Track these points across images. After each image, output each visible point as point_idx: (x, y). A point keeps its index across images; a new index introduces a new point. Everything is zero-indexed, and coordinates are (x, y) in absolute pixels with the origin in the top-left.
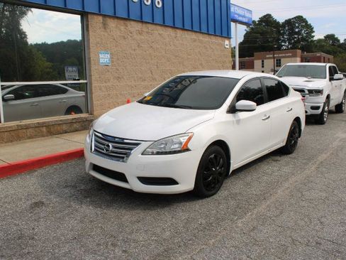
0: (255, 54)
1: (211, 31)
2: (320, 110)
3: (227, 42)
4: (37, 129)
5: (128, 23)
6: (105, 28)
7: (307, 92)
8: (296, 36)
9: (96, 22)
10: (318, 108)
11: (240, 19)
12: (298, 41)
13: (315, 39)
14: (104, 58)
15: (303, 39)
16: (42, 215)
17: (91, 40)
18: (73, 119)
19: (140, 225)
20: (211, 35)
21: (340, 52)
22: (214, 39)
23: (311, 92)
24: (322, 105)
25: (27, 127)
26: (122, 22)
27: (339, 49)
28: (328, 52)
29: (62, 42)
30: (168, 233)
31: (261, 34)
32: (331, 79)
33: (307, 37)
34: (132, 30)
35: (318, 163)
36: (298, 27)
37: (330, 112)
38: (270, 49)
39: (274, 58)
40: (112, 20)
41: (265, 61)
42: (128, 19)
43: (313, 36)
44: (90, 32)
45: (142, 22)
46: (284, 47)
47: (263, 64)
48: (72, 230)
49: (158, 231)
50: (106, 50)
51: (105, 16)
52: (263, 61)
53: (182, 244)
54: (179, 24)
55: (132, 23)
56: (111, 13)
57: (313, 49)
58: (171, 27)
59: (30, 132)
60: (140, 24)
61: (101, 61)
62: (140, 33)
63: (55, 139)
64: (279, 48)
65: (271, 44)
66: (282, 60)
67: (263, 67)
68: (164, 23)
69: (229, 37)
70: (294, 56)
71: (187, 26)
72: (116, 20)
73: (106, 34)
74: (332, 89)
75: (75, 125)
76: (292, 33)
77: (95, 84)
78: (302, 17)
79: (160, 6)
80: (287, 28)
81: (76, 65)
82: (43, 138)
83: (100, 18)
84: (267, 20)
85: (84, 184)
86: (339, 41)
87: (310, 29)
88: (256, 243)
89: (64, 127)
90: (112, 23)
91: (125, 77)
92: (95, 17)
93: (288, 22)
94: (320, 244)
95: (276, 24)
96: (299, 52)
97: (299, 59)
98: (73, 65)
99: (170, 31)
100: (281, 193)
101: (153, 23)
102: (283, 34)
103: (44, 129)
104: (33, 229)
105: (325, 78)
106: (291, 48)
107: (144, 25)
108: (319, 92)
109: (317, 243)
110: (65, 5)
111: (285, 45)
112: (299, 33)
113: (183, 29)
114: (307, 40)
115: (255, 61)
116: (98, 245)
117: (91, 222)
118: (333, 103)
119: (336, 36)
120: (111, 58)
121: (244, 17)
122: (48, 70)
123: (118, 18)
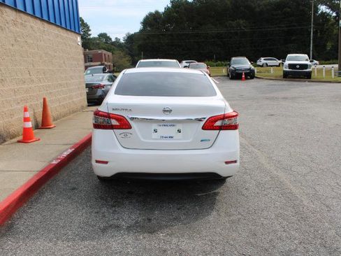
3: (79, 38)
13: (91, 37)
33: (84, 35)
55: (8, 10)
57: (91, 47)
68: (34, 13)
86: (110, 39)
87: (86, 27)
114: (85, 38)
119: (108, 35)
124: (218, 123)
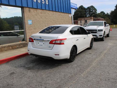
0: (78, 19)
1: (65, 12)
2: (102, 36)
3: (70, 15)
4: (8, 48)
5: (37, 10)
6: (30, 12)
7: (98, 31)
8: (91, 12)
9: (26, 10)
10: (101, 36)
11: (73, 7)
12: (92, 14)
13: (97, 13)
14: (30, 22)
15: (94, 13)
16: (14, 77)
17: (25, 16)
18: (20, 43)
19: (49, 78)
20: (65, 13)
21: (106, 17)
22: (66, 14)
23: (99, 30)
24: (103, 35)
25: (5, 47)
26: (35, 10)
27: (105, 16)
28: (102, 17)
29: (12, 17)
30: (59, 80)
31: (80, 12)
32: (105, 26)
33: (95, 12)
34: (39, 12)
35: (104, 53)
36: (92, 9)
37: (105, 37)
38: (83, 17)
39: (84, 20)
40: (32, 9)
41: (82, 21)
42: (37, 9)
43: (97, 12)
44: (25, 13)
45: (42, 9)
46: (88, 16)
47: (81, 22)
48: (26, 81)
49: (56, 79)
50: (30, 19)
51: (29, 8)
52: (81, 21)
53: (64, 83)
54: (54, 10)
55: (39, 10)
56: (31, 7)
57: (97, 16)
58: (52, 11)
59: (6, 48)
60: (41, 10)
61: (29, 23)
62: (41, 13)
63: (15, 51)
64: (86, 17)
65: (83, 15)
66: (87, 20)
67: (81, 23)
68: (49, 9)
69: (70, 13)
70: (91, 19)
71: (57, 10)
72: (33, 9)
73: (30, 14)
74: (106, 29)
75: (21, 46)
76: (90, 11)
77: (27, 31)
78: (93, 6)
79: (48, 4)
80: (88, 10)
81: (18, 25)
82: (10, 51)
83: (28, 9)
84: (81, 7)
85: (27, 65)
86: (105, 13)
87: (96, 10)
88: (89, 81)
89: (17, 46)
90: (32, 10)
91: (37, 28)
92: (26, 8)
93: (88, 8)
94: (110, 80)
95: (84, 9)
96: (93, 17)
97: (93, 20)
98: (16, 25)
99: (51, 12)
100: (94, 64)
101: (45, 10)
102: (87, 12)
103: (11, 47)
104: (12, 82)
105: (103, 26)
106: (90, 16)
107: (43, 10)
108: (102, 30)
109: (108, 80)
110: (16, 5)
111: (88, 15)
112: (92, 11)
113: (56, 11)
114: (95, 14)
115: (78, 21)
116: (36, 86)
117: (32, 78)
118: (106, 34)
119: (104, 12)
120: (32, 22)
121: (74, 7)
122: (8, 27)
123: (34, 8)
124: (54, 42)
